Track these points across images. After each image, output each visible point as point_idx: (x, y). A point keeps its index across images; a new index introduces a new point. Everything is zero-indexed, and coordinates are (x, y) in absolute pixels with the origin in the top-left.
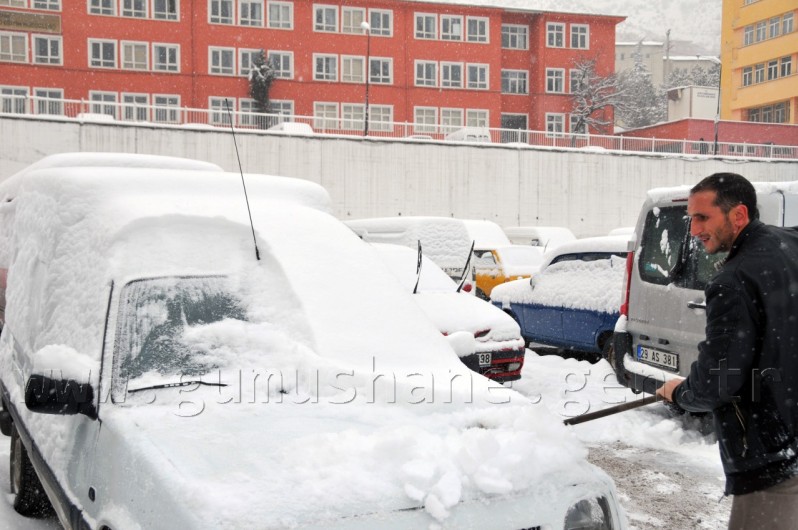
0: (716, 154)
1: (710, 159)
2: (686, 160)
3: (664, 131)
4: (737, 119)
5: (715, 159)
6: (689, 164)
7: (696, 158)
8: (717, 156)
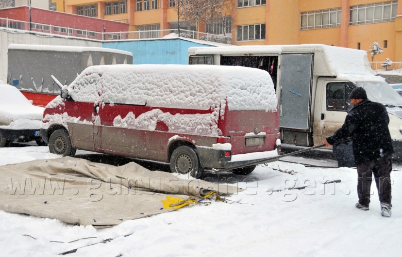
0: (31, 30)
1: (26, 33)
2: (9, 32)
3: (11, 13)
4: (70, 12)
5: (30, 33)
6: (10, 35)
7: (16, 31)
8: (31, 32)
